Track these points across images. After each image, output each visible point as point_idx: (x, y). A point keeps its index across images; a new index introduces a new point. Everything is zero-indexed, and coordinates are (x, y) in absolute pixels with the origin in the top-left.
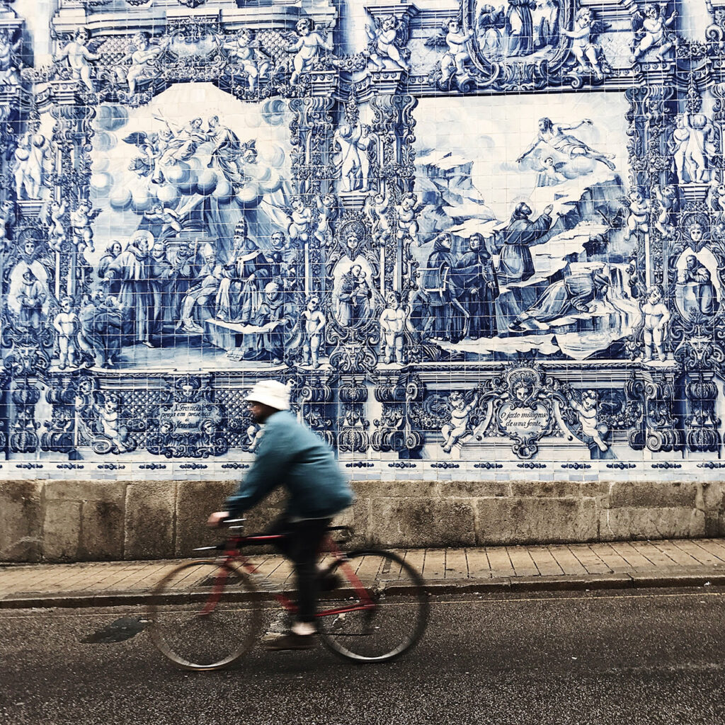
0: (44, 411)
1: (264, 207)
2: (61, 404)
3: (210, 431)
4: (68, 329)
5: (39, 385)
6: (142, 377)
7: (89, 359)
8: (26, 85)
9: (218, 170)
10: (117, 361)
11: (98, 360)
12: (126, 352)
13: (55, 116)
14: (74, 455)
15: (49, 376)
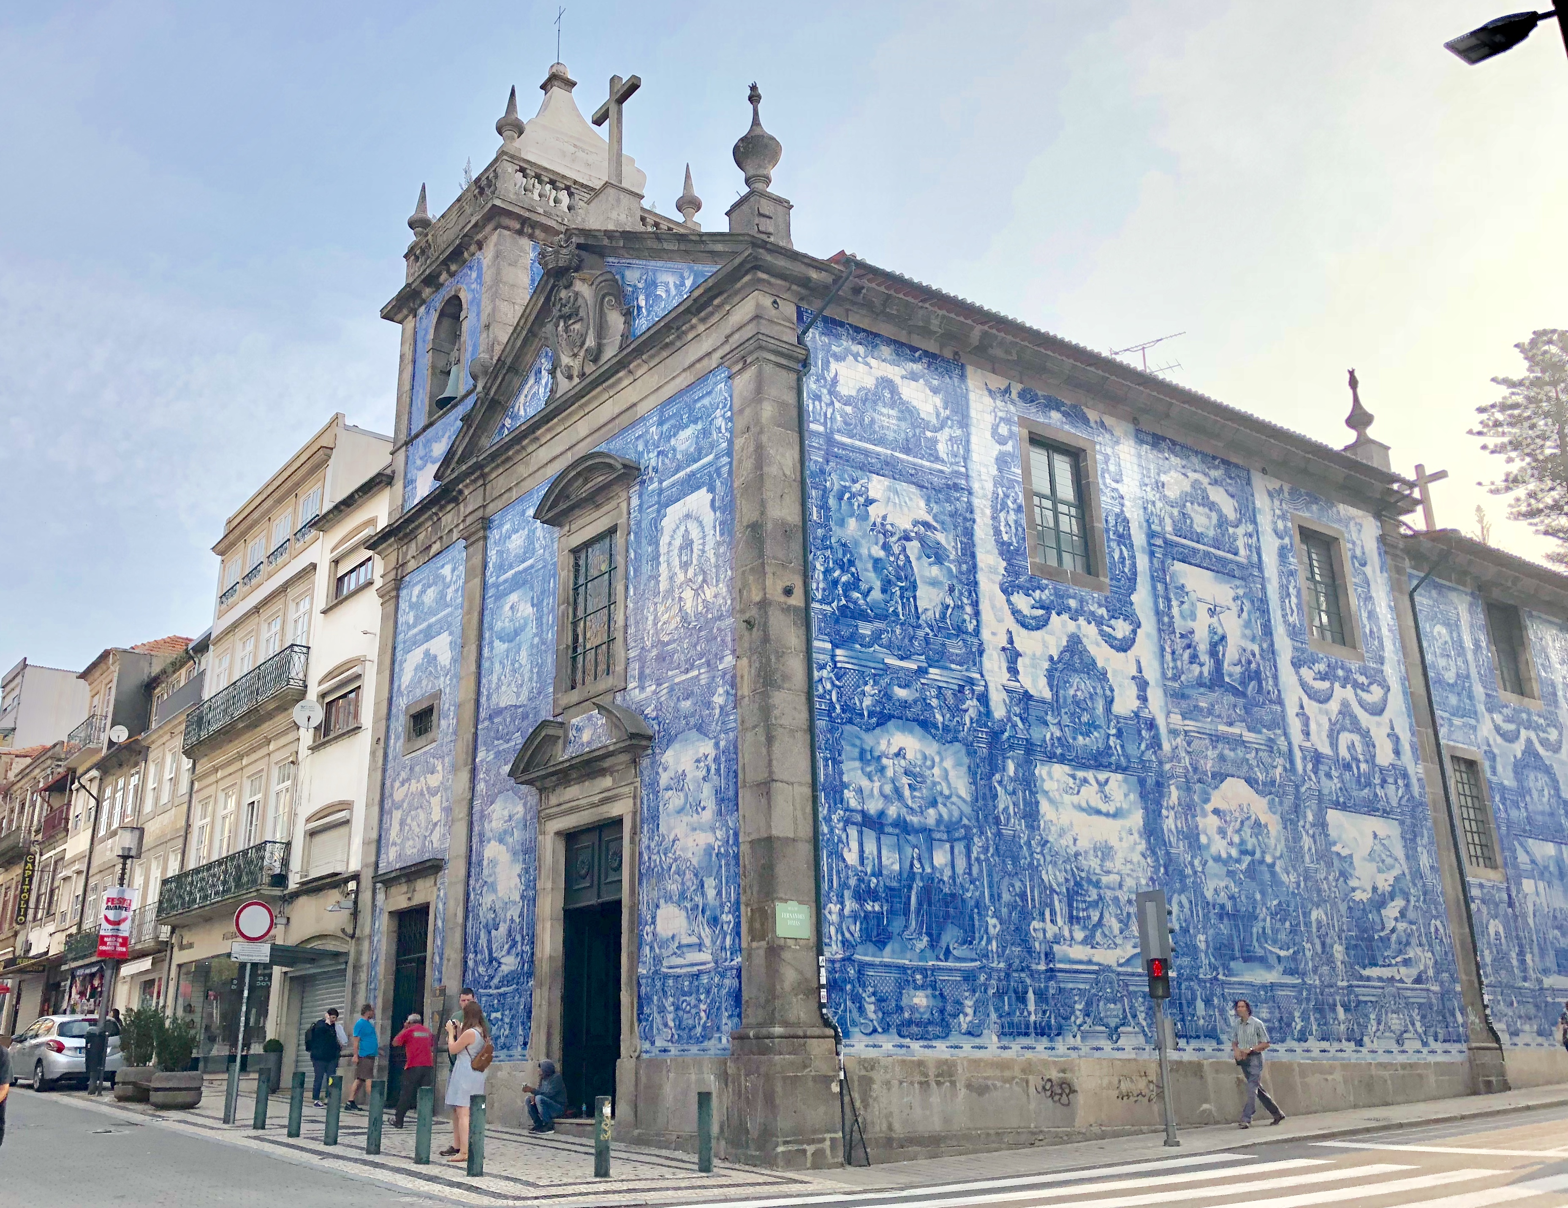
0: (1200, 1005)
1: (1278, 868)
2: (1208, 1002)
3: (1277, 1024)
4: (1202, 946)
5: (1196, 987)
6: (1241, 983)
7: (1215, 969)
8: (1161, 763)
9: (1254, 840)
10: (1229, 972)
11: (1220, 970)
12: (1232, 964)
13: (1177, 788)
14: (1219, 1042)
15: (1200, 981)
